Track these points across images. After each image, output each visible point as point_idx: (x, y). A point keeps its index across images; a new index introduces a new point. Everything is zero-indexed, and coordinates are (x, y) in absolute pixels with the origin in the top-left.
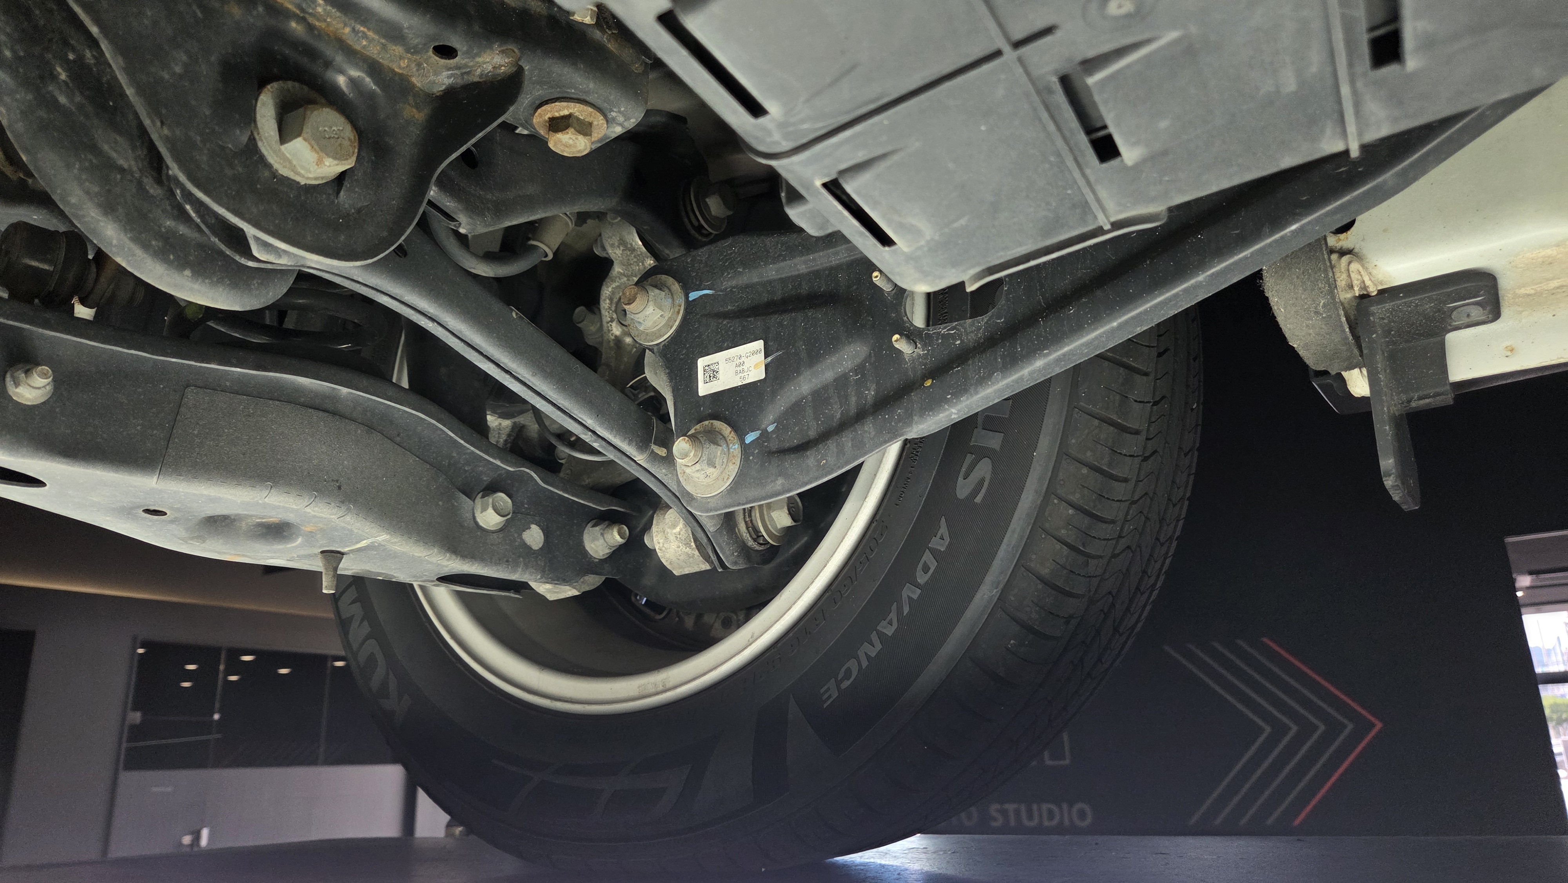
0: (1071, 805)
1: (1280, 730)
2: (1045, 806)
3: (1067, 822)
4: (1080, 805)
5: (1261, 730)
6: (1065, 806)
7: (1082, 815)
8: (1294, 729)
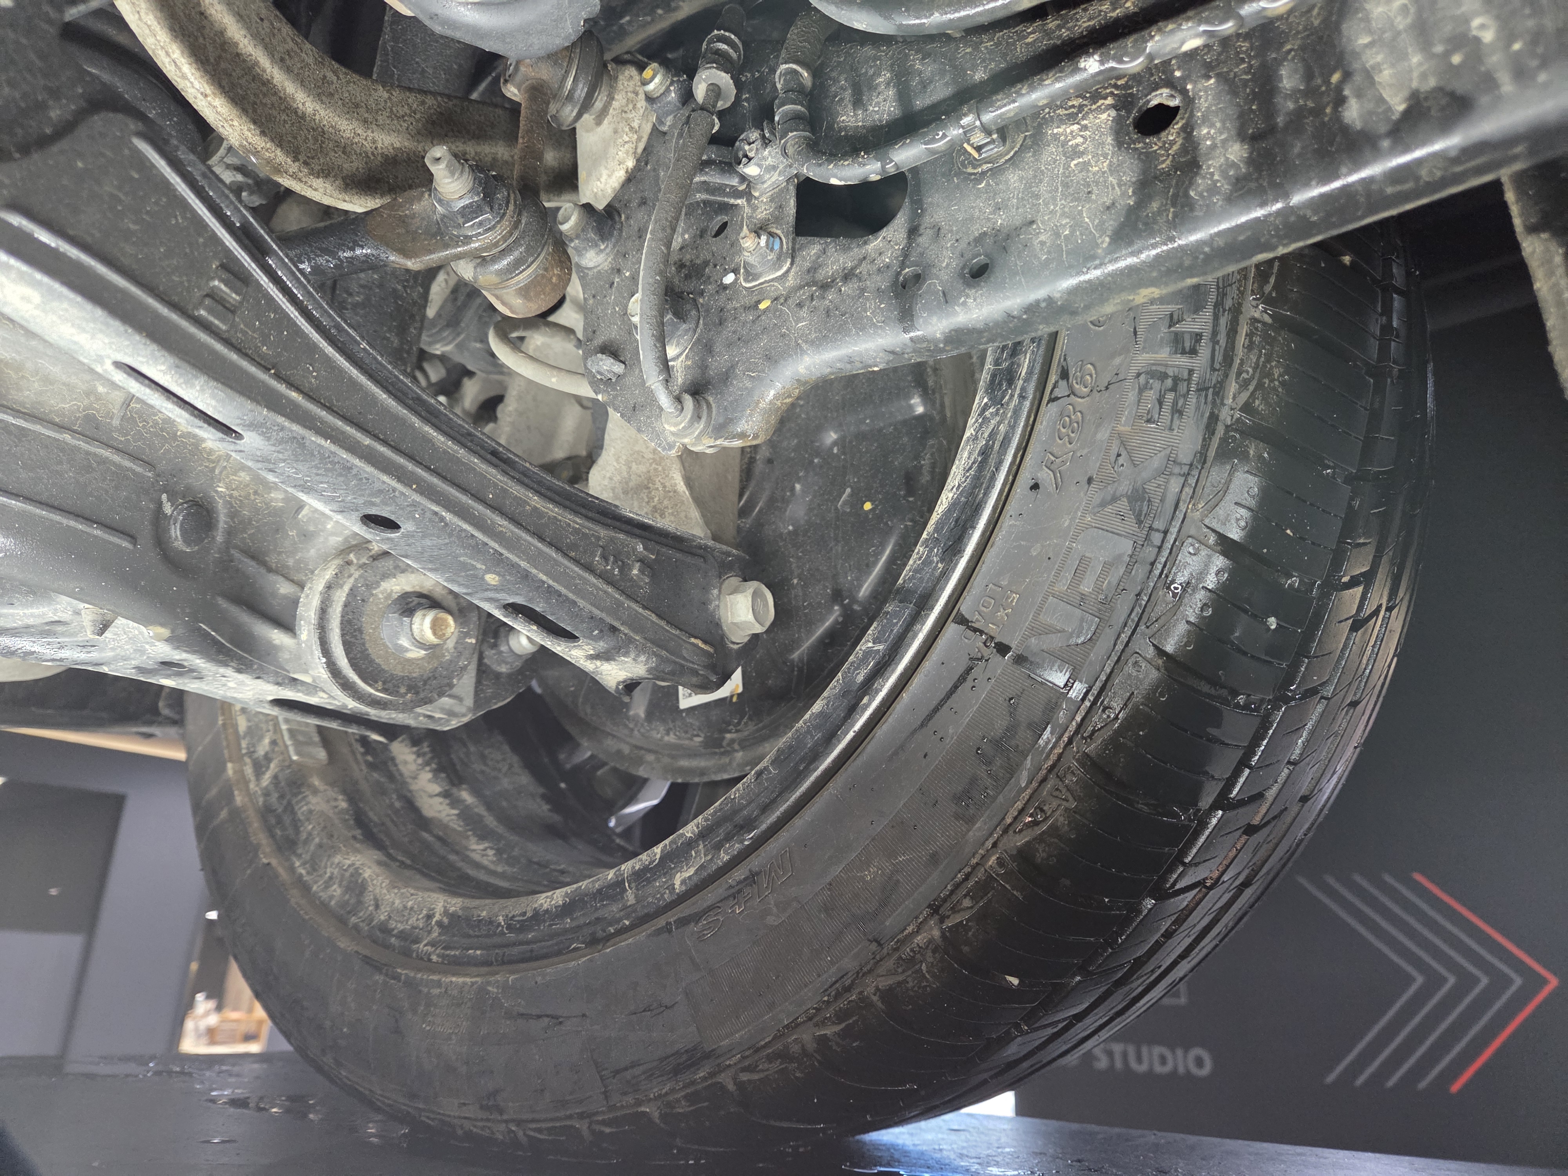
0: (1186, 1050)
1: (1434, 981)
2: (1157, 1050)
3: (1181, 1070)
4: (1197, 1051)
5: (1410, 980)
6: (1179, 1052)
7: (1199, 1062)
8: (1452, 980)
